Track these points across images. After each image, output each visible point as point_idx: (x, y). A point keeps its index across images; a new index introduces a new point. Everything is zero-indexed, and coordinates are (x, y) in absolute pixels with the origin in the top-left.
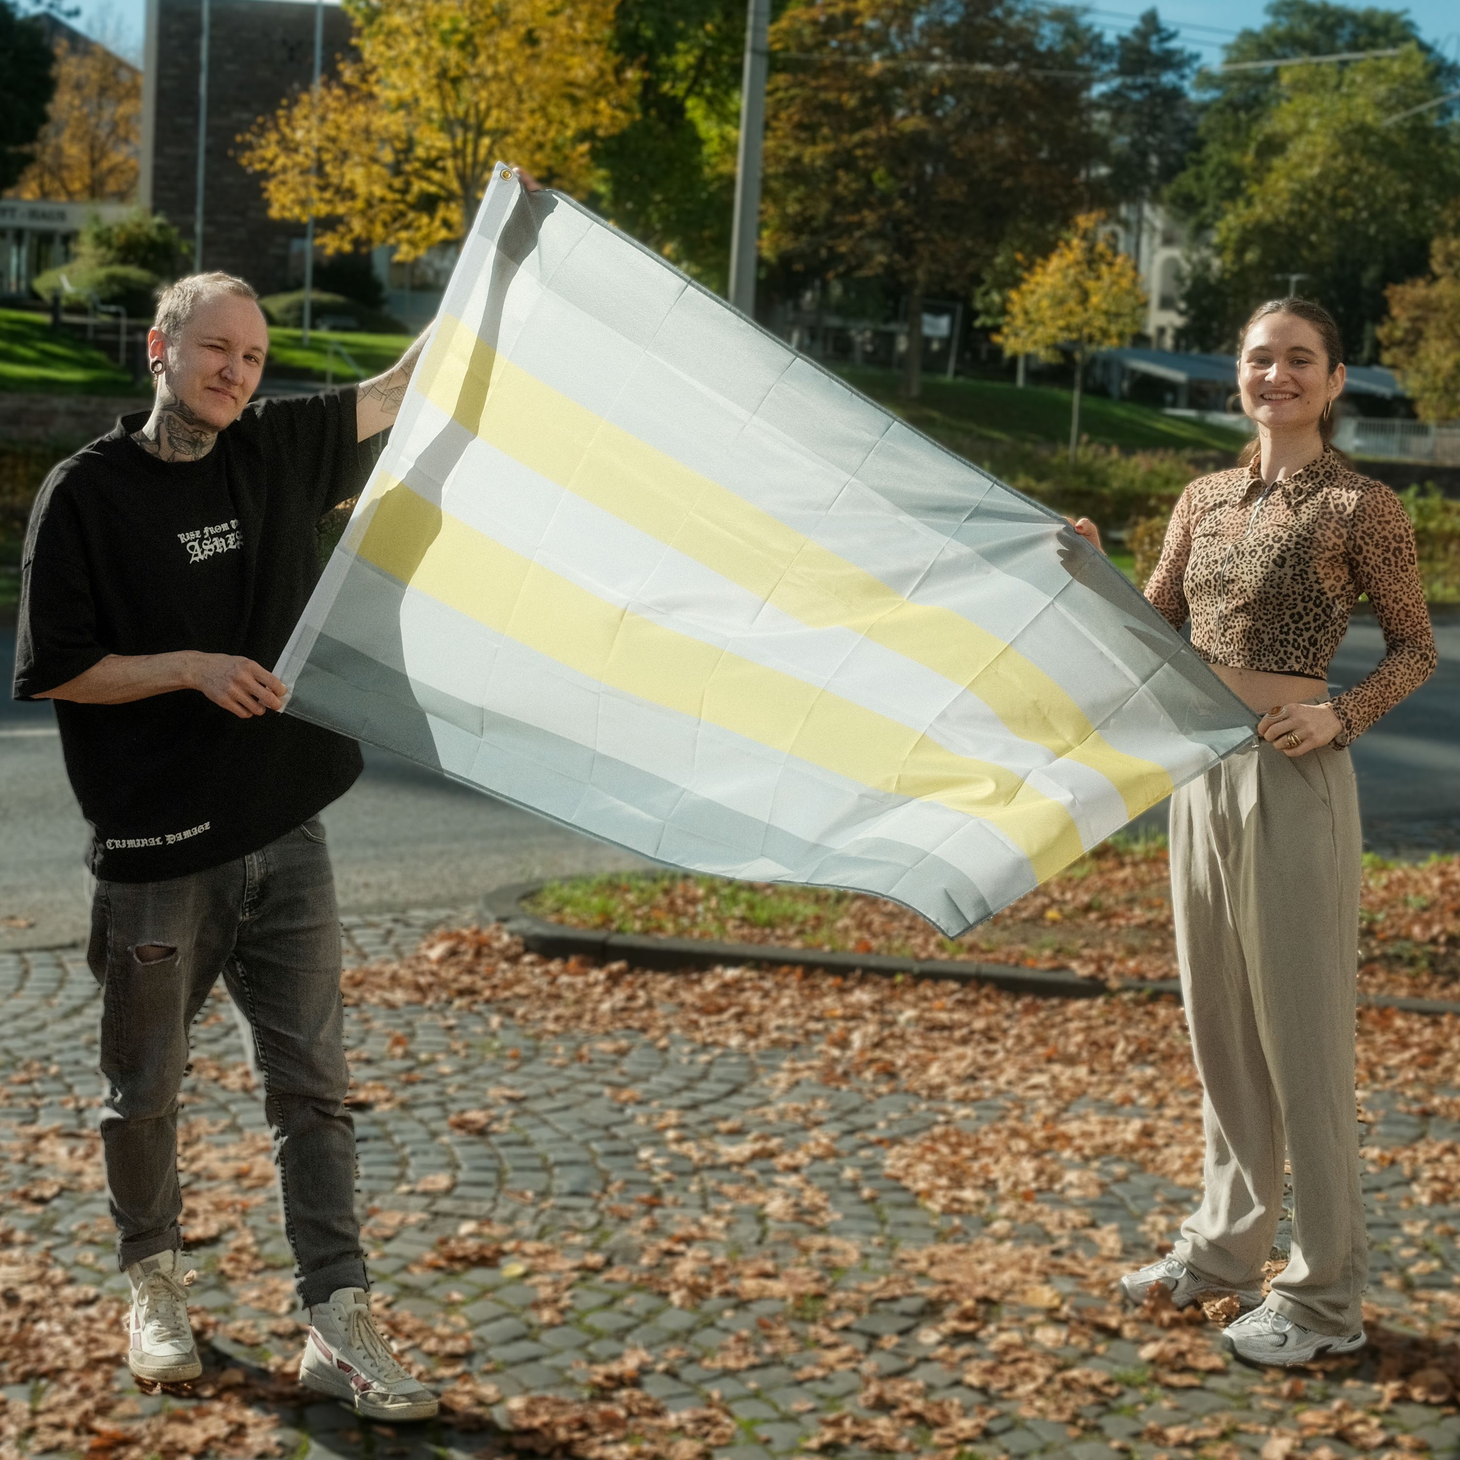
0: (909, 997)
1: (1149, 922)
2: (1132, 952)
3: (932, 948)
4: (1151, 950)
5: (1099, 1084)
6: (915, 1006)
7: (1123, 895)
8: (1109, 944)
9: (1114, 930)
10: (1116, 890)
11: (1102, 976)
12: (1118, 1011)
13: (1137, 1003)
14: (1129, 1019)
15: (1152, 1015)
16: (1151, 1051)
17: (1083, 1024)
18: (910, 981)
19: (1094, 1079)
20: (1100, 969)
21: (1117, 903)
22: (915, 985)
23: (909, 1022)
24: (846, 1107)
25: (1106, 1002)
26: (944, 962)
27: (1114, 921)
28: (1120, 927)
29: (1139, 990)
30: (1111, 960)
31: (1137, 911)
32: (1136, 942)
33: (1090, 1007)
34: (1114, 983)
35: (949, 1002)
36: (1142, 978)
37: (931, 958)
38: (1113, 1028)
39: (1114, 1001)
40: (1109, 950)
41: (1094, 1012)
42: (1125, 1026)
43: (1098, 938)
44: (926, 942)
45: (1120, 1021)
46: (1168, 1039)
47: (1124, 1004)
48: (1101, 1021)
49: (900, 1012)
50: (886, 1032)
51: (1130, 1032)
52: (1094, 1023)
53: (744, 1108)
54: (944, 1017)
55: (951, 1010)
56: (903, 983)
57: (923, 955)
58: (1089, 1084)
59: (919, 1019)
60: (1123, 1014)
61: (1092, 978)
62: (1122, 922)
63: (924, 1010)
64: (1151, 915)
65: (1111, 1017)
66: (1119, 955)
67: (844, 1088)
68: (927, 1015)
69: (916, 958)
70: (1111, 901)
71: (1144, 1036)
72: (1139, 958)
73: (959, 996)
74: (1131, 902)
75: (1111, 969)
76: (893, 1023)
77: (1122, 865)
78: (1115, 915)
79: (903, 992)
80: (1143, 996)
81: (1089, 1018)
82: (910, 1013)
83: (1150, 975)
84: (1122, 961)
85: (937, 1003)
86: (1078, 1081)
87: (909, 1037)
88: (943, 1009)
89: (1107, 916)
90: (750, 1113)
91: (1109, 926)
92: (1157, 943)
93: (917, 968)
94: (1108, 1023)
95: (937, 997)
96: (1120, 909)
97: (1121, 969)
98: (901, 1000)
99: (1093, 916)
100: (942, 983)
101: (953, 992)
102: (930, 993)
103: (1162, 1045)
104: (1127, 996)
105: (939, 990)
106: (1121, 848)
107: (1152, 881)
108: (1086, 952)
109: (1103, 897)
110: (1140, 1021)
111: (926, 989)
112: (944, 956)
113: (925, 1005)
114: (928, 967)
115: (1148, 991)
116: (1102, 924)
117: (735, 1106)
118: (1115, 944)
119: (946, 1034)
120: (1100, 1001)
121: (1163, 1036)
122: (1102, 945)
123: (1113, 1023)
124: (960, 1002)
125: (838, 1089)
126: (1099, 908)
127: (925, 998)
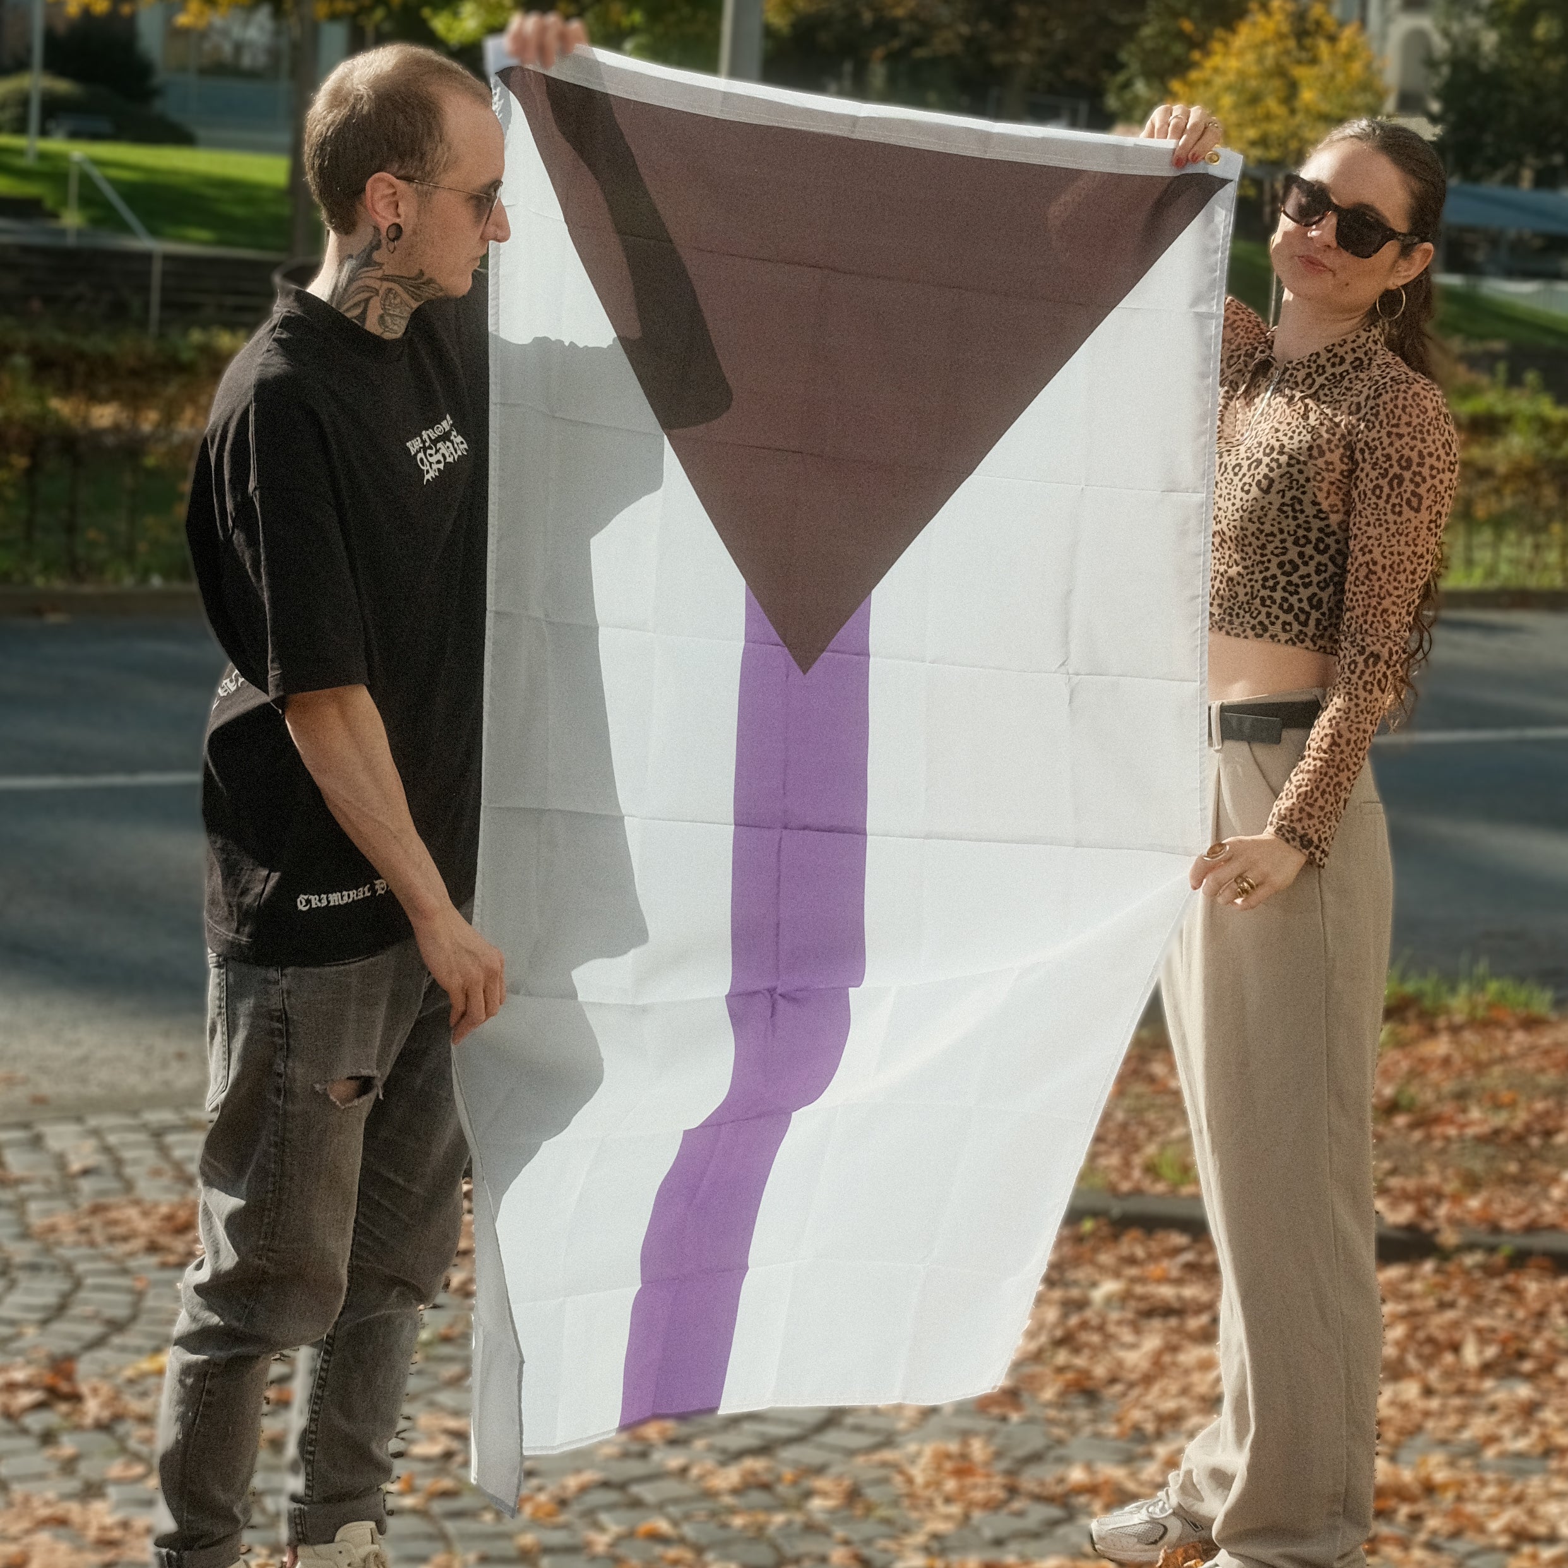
0: (1106, 1258)
1: (1497, 1132)
2: (1472, 1183)
3: (1137, 1174)
4: (1503, 1179)
5: (1442, 1414)
6: (1117, 1275)
7: (1449, 1086)
8: (1432, 1167)
9: (1438, 1144)
10: (1435, 1075)
11: (1428, 1225)
12: (1457, 1284)
13: (1490, 1271)
14: (1478, 1298)
15: (1513, 1290)
16: (1522, 1355)
17: (1402, 1308)
18: (1105, 1231)
19: (1434, 1404)
20: (1424, 1213)
21: (1439, 1099)
22: (1115, 1237)
23: (1109, 1300)
24: (1021, 1452)
25: (1438, 1271)
26: (1160, 1197)
27: (1437, 1130)
28: (1447, 1139)
29: (1492, 1249)
30: (1439, 1196)
31: (1475, 1113)
32: (1477, 1166)
33: (1410, 1278)
34: (1449, 1238)
35: (1172, 1266)
36: (1496, 1229)
37: (1137, 1192)
38: (1450, 1315)
39: (1451, 1267)
40: (1433, 1179)
41: (1417, 1287)
42: (1471, 1312)
43: (1413, 1160)
44: (1127, 1164)
45: (1463, 1302)
46: (1548, 1334)
47: (1467, 1272)
48: (1430, 1303)
49: (1094, 1284)
50: (1074, 1320)
51: (1482, 1322)
52: (1419, 1305)
53: (851, 1453)
54: (1167, 1292)
55: (1179, 1282)
56: (1093, 1234)
57: (1125, 1186)
58: (1427, 1414)
59: (1125, 1298)
60: (1466, 1290)
61: (1411, 1228)
62: (1452, 1131)
63: (1133, 1280)
64: (1499, 1119)
65: (1448, 1296)
66: (1451, 1187)
67: (1015, 1417)
68: (1139, 1289)
69: (1113, 1190)
70: (1428, 1096)
71: (1505, 1328)
72: (1484, 1194)
73: (1188, 1257)
74: (1462, 1096)
75: (1443, 1211)
76: (1081, 1304)
77: (1432, 1032)
78: (1437, 1120)
79: (1095, 1250)
80: (1499, 1259)
81: (1409, 1297)
82: (1109, 1287)
83: (1508, 1224)
84: (1456, 1199)
85: (1153, 1270)
86: (1405, 1407)
87: (1112, 1329)
88: (1165, 1280)
89: (1425, 1121)
90: (860, 1460)
91: (1429, 1138)
92: (1513, 1168)
93: (1117, 1209)
94: (1443, 1306)
95: (1152, 1257)
96: (1447, 1108)
97: (1458, 1212)
98: (1093, 1263)
99: (1401, 1120)
100: (1160, 1235)
101: (1176, 1251)
102: (1140, 1252)
103: (1538, 1345)
104: (1470, 1260)
105: (1154, 1246)
106: (1427, 1003)
107: (1492, 1062)
108: (1394, 1182)
109: (1413, 1089)
110: (1496, 1303)
111: (1132, 1244)
112: (1160, 1187)
113: (1133, 1271)
114: (1134, 1206)
115: (1506, 1250)
116: (1417, 1135)
117: (833, 1449)
118: (1443, 1167)
119: (1173, 1322)
120: (1428, 1266)
121: (1538, 1329)
122: (1421, 1172)
123: (1452, 1305)
124: (1190, 1267)
125: (1004, 1419)
126: (1409, 1109)
127: (1132, 1261)
